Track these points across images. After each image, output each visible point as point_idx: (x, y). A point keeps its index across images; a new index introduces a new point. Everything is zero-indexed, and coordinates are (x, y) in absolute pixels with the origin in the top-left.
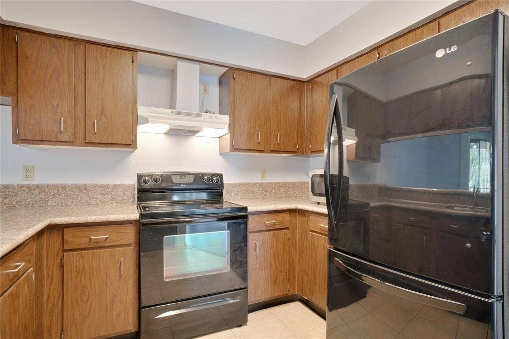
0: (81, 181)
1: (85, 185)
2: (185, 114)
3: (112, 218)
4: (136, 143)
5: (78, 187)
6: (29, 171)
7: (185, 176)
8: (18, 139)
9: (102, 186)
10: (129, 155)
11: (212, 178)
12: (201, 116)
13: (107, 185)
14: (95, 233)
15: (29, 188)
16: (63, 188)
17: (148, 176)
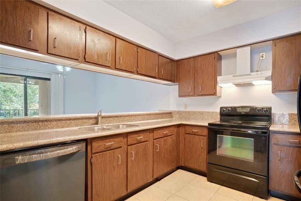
0: (201, 110)
1: (202, 112)
2: (240, 76)
3: (199, 124)
4: (216, 93)
5: (199, 112)
6: (186, 106)
7: (245, 108)
8: (180, 96)
9: (208, 112)
10: (219, 98)
11: (262, 110)
12: (250, 75)
13: (210, 112)
14: (194, 129)
15: (186, 112)
16: (195, 112)
17: (230, 107)
